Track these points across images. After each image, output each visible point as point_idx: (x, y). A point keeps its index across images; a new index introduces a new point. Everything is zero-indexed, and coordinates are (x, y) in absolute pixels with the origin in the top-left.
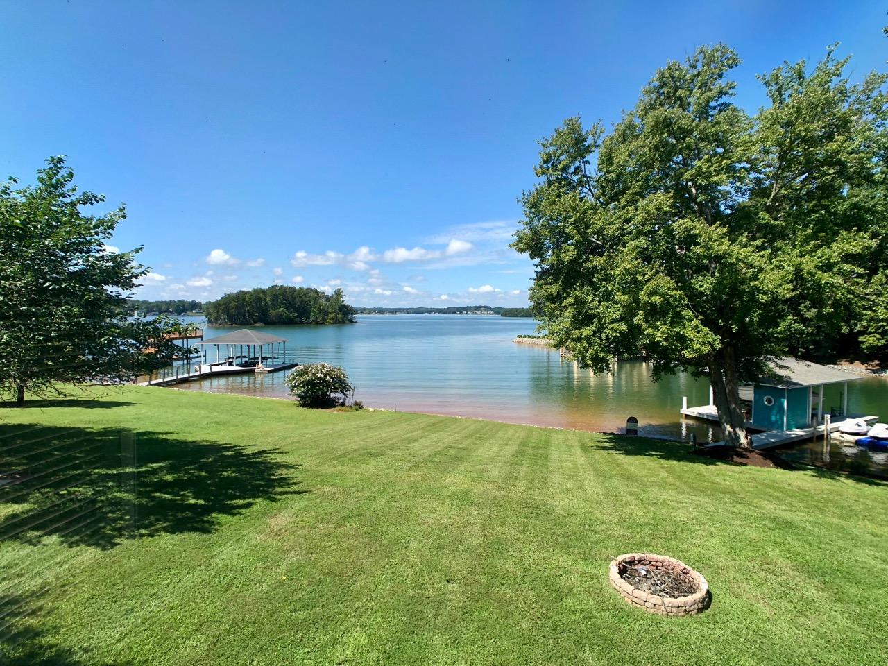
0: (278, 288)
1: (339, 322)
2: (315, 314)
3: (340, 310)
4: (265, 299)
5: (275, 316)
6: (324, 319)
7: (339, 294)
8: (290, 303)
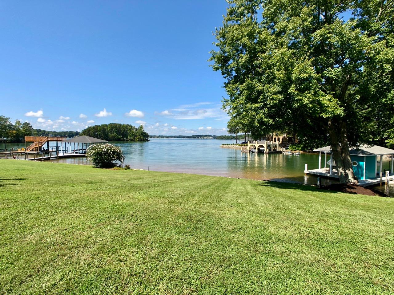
0: (113, 124)
1: (142, 140)
2: (130, 136)
3: (142, 134)
4: (107, 129)
5: (112, 137)
6: (134, 139)
7: (141, 127)
8: (119, 131)
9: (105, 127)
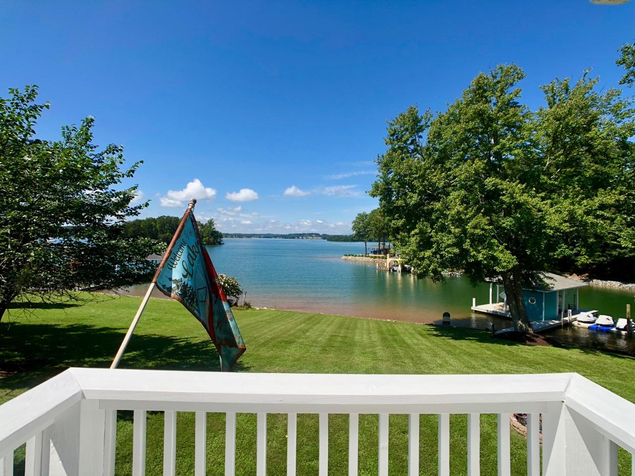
0: (165, 218)
1: (211, 244)
3: (212, 235)
4: (155, 226)
7: (211, 223)
8: (174, 229)
9: (153, 223)
